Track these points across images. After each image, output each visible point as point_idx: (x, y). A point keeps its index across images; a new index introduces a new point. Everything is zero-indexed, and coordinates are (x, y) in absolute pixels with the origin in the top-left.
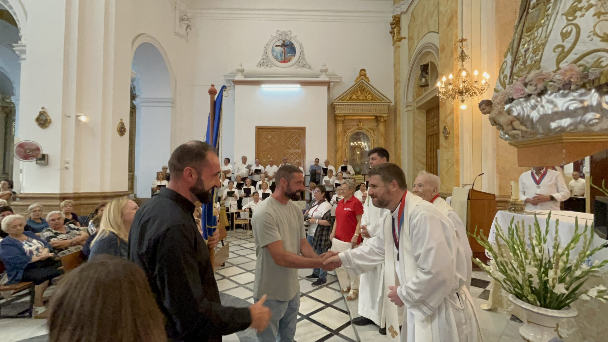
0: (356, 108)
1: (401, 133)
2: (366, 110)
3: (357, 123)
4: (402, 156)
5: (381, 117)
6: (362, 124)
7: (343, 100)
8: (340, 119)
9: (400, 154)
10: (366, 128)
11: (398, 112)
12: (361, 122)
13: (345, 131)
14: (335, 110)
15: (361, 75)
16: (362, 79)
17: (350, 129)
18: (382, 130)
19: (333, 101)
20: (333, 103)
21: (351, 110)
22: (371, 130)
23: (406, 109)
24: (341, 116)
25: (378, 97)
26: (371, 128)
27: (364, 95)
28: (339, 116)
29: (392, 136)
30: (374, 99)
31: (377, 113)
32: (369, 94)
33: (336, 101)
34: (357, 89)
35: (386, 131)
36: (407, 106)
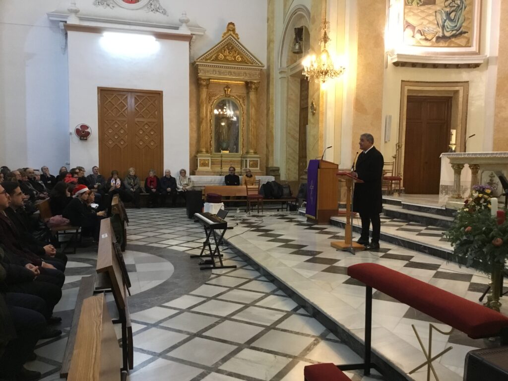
0: (223, 70)
1: (274, 103)
2: (234, 73)
3: (224, 88)
4: (274, 129)
5: (251, 83)
6: (229, 90)
7: (207, 60)
8: (204, 83)
9: (272, 128)
10: (234, 94)
11: (271, 79)
12: (229, 88)
13: (210, 97)
14: (197, 71)
15: (229, 30)
16: (230, 35)
17: (216, 95)
18: (253, 99)
19: (196, 60)
20: (195, 62)
21: (218, 73)
22: (240, 98)
23: (280, 76)
24: (205, 79)
25: (249, 59)
26: (240, 96)
27: (233, 54)
28: (203, 80)
29: (264, 106)
30: (244, 62)
31: (247, 78)
32: (238, 54)
33: (199, 60)
34: (224, 47)
35: (258, 100)
36: (281, 72)
